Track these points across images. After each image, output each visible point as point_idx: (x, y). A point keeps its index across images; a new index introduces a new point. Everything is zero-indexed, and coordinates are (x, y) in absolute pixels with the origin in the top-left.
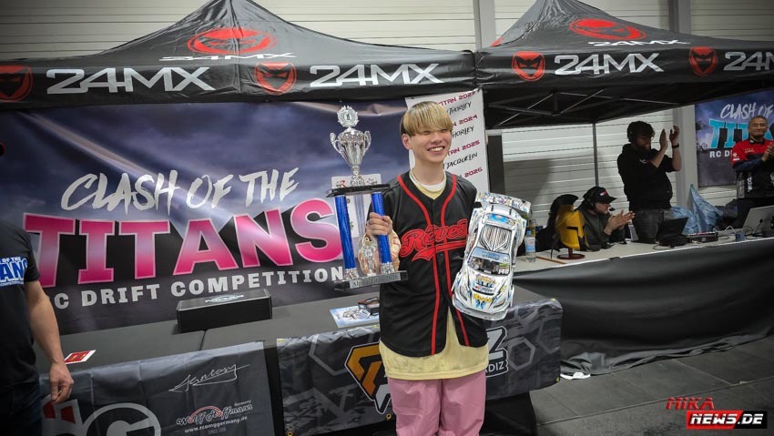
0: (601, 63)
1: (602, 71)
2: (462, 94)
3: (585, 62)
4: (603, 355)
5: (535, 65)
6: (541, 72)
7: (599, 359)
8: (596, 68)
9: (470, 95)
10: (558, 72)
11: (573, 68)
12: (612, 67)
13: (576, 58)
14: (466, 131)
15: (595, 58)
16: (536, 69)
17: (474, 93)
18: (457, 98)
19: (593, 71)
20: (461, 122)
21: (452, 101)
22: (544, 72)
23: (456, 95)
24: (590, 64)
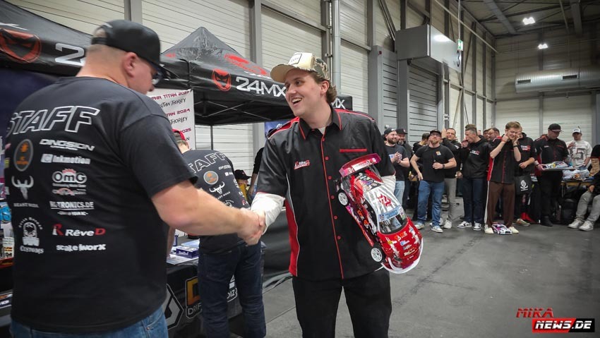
0: (260, 87)
1: (260, 92)
2: (181, 91)
3: (252, 84)
5: (225, 80)
6: (229, 85)
8: (257, 90)
9: (185, 93)
10: (239, 88)
11: (246, 87)
12: (265, 91)
13: (247, 80)
14: (182, 120)
15: (257, 82)
16: (226, 82)
17: (188, 92)
18: (177, 94)
19: (256, 91)
20: (178, 112)
21: (174, 95)
22: (231, 86)
23: (177, 92)
24: (254, 86)
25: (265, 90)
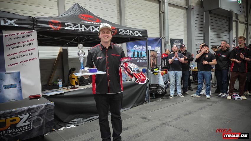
0: (81, 27)
1: (81, 30)
2: (28, 31)
4: (82, 119)
5: (58, 25)
6: (60, 27)
7: (80, 120)
9: (31, 32)
10: (66, 28)
11: (72, 28)
14: (30, 44)
15: (79, 25)
16: (58, 26)
17: (33, 31)
18: (26, 32)
19: (78, 29)
20: (28, 41)
21: (23, 33)
23: (25, 32)
24: (78, 27)
25: (85, 29)
